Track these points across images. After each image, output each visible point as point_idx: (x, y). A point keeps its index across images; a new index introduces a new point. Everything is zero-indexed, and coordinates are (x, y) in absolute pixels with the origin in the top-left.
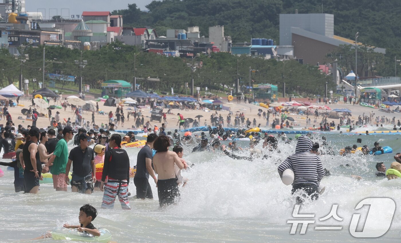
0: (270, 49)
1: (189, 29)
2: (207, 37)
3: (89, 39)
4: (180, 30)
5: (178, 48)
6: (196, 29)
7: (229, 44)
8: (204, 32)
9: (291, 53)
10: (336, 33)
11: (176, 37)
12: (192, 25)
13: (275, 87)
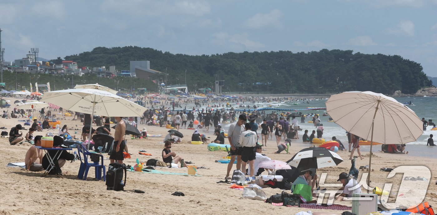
0: (130, 74)
1: (102, 67)
2: (109, 70)
3: (73, 72)
4: (99, 68)
5: (101, 74)
6: (104, 67)
7: (117, 73)
8: (107, 68)
9: (135, 76)
10: (150, 68)
11: (97, 70)
12: (103, 66)
13: (145, 89)
